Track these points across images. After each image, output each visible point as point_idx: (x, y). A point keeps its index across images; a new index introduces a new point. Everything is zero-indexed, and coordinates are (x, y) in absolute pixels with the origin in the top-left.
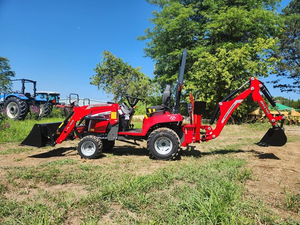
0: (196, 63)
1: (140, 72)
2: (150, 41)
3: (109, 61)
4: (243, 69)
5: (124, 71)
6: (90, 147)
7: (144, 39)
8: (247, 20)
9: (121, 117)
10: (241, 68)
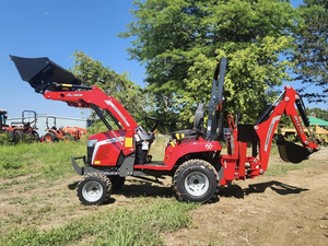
0: (192, 68)
1: (127, 79)
2: (136, 39)
3: (83, 65)
4: (249, 76)
5: (105, 78)
6: (94, 189)
7: (127, 36)
8: (254, 13)
9: (138, 145)
10: (247, 74)
